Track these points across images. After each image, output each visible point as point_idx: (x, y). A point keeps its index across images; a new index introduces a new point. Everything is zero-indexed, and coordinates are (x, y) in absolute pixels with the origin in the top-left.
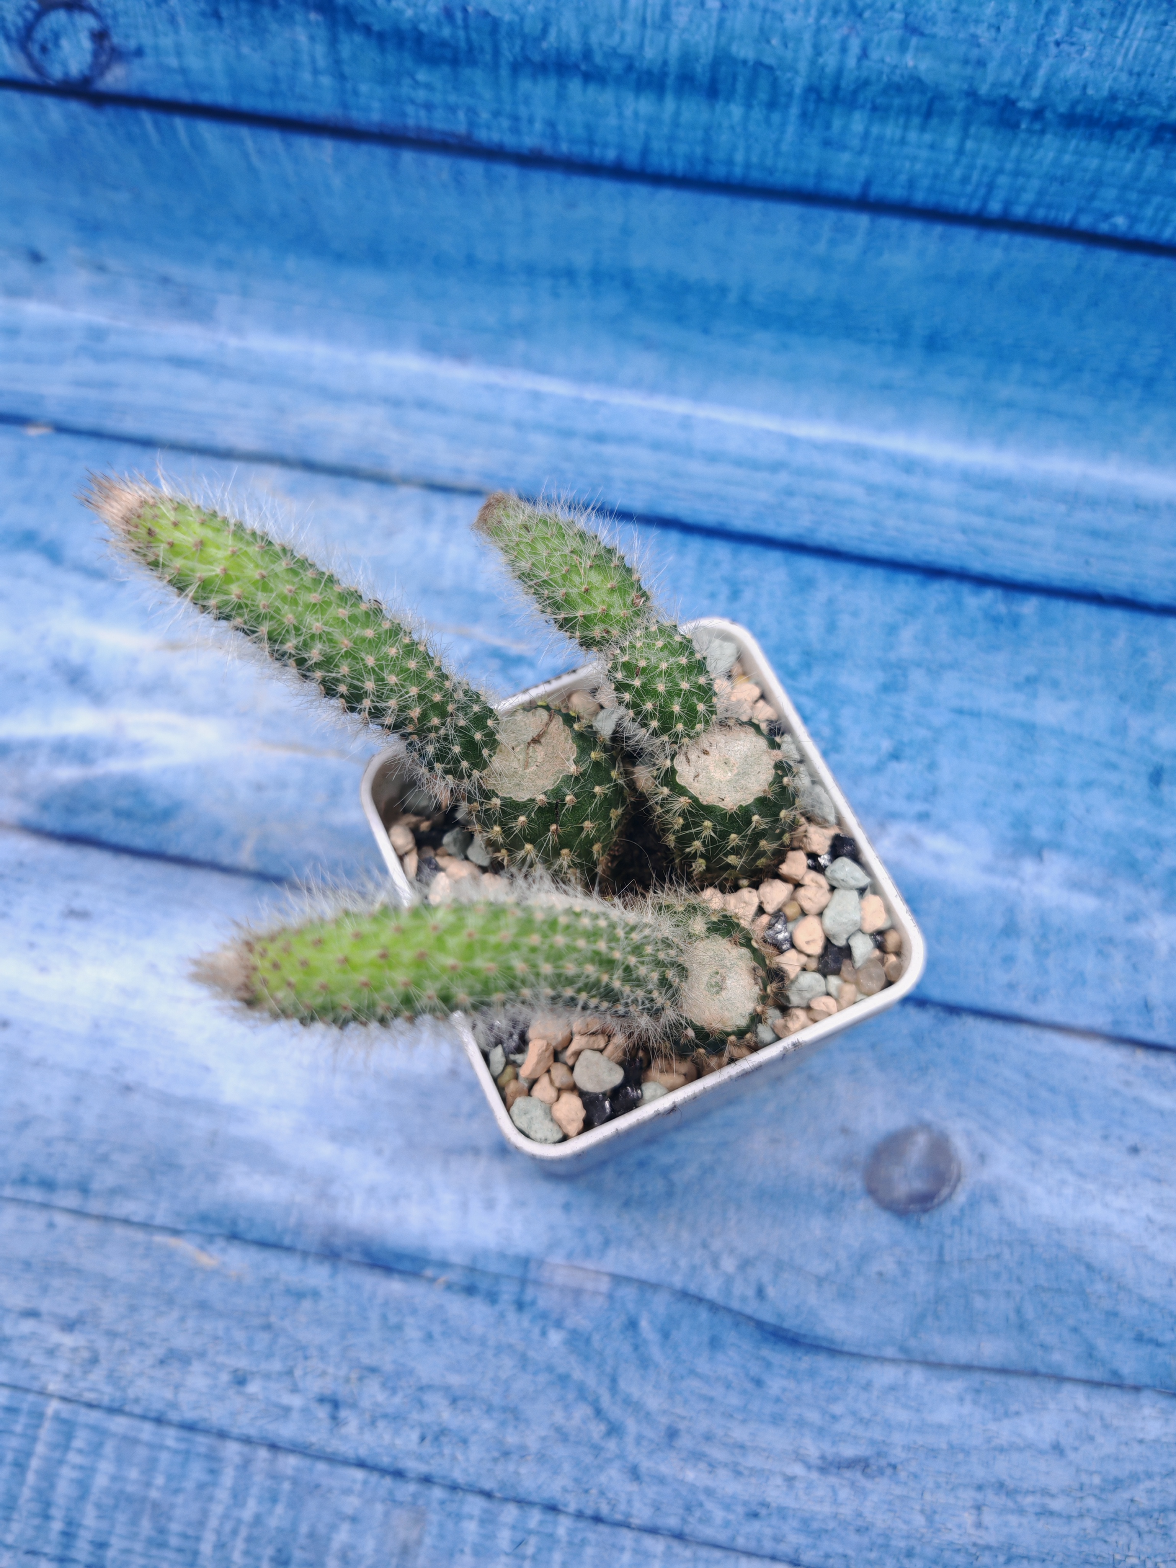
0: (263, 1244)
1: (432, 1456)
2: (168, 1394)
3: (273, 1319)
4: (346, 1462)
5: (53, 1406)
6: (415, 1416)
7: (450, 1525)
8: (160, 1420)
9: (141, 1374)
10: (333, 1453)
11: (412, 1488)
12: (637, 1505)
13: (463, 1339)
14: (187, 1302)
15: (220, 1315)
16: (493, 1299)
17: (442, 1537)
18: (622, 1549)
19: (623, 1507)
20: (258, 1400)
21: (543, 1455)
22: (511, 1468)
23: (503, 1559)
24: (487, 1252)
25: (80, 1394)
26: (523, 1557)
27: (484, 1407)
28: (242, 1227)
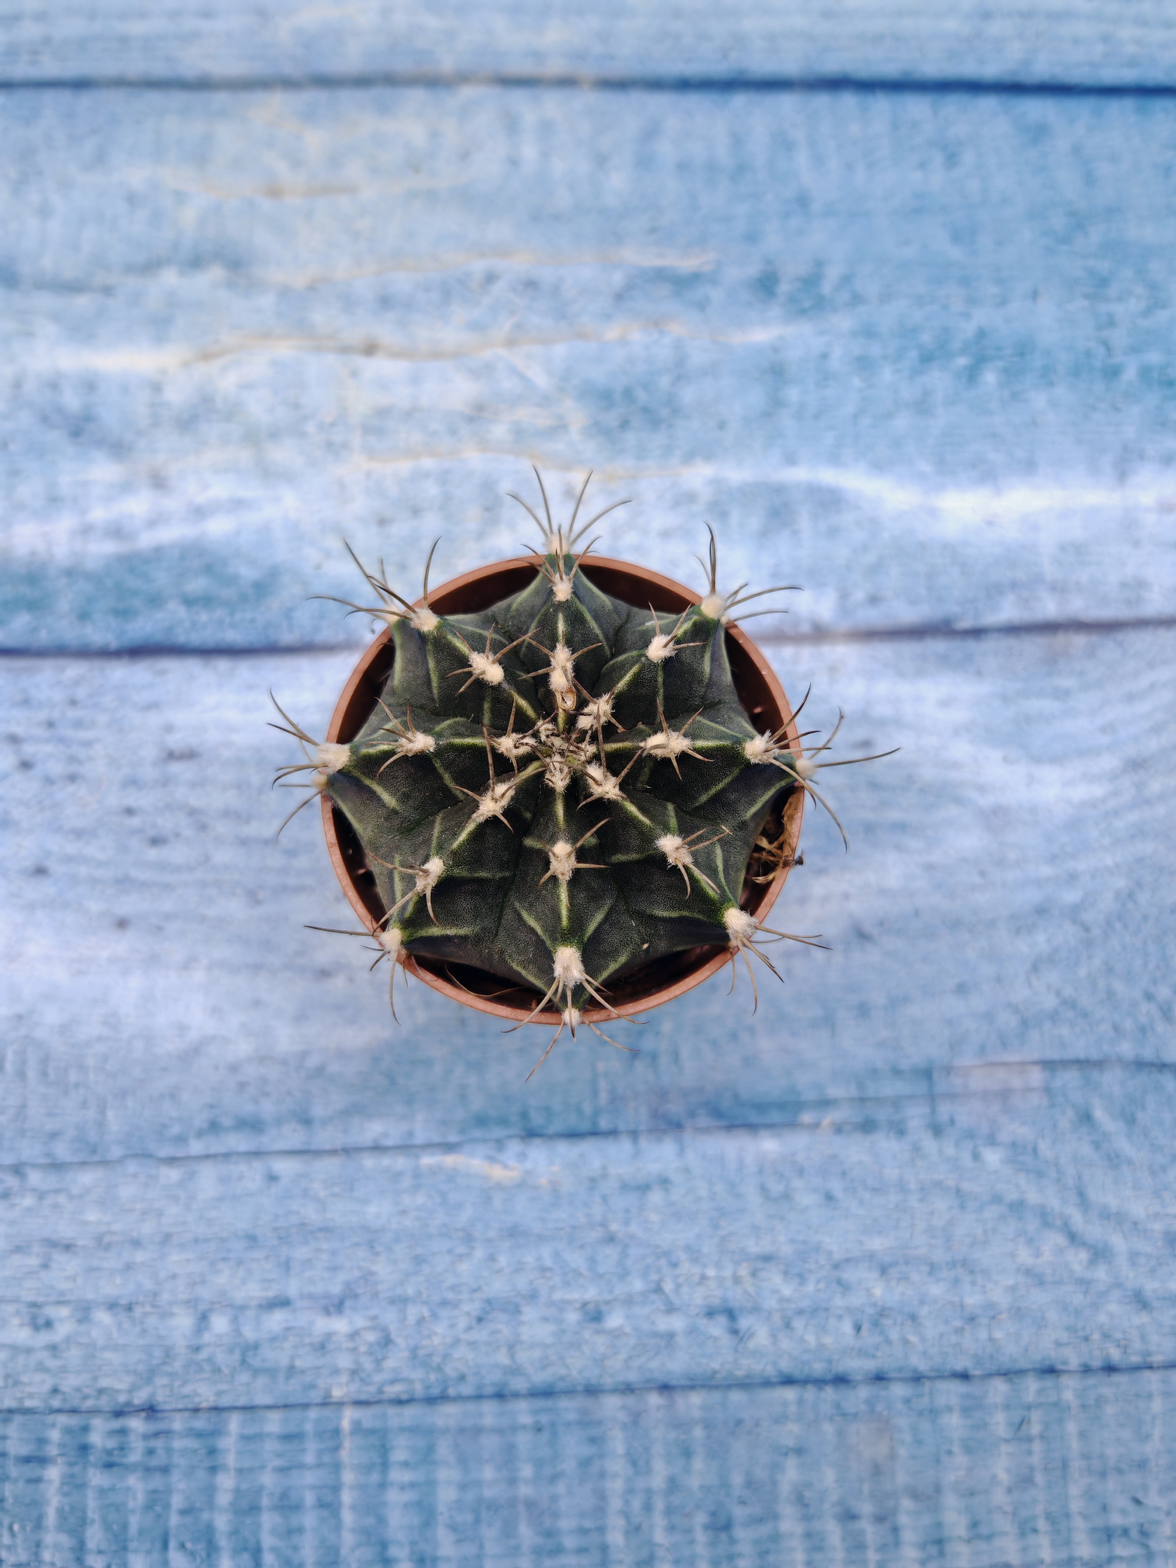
0: (573, 1135)
1: (877, 1347)
2: (503, 1358)
3: (614, 1227)
4: (767, 1384)
5: (348, 1416)
6: (839, 1302)
7: (925, 1426)
8: (500, 1396)
9: (457, 1342)
10: (747, 1376)
11: (863, 1392)
12: (1154, 1338)
13: (875, 1190)
14: (491, 1234)
15: (541, 1238)
16: (899, 1130)
17: (918, 1442)
18: (1150, 1396)
19: (1137, 1345)
20: (626, 1334)
21: (1019, 1309)
22: (983, 1335)
23: (1005, 1448)
24: (874, 1073)
25: (380, 1391)
26: (1029, 1439)
27: (925, 1269)
28: (537, 1120)
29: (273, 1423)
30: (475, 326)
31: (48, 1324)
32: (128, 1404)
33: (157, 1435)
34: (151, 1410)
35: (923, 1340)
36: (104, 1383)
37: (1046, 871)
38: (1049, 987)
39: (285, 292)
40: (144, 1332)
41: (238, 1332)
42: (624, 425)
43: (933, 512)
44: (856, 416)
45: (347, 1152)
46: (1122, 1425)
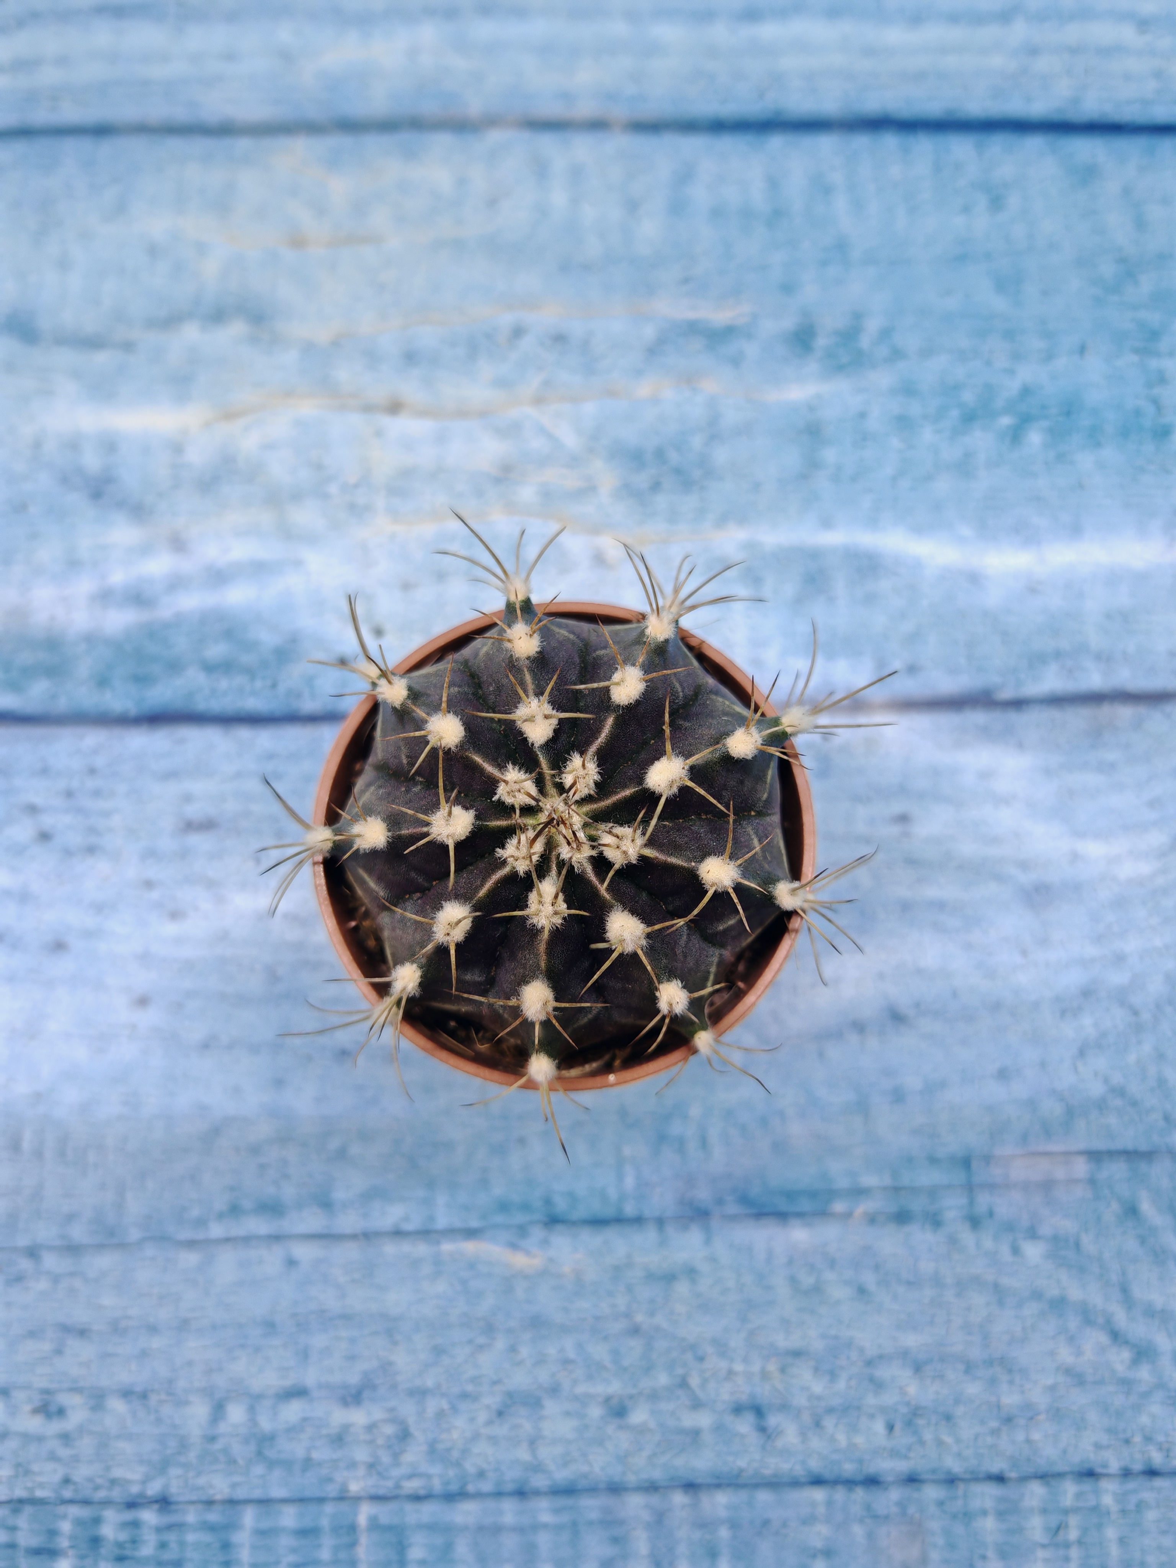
0: (598, 1222)
1: (909, 1449)
2: (523, 1454)
3: (639, 1318)
4: (795, 1483)
5: (364, 1512)
6: (871, 1400)
7: (959, 1529)
8: (521, 1493)
9: (476, 1436)
10: (774, 1476)
11: (895, 1494)
13: (909, 1283)
14: (512, 1324)
15: (564, 1329)
16: (935, 1221)
17: (952, 1546)
20: (650, 1430)
21: (1058, 1410)
22: (1020, 1436)
23: (1041, 1554)
24: (910, 1160)
25: (398, 1486)
26: (1067, 1545)
27: (961, 1367)
28: (561, 1205)
29: (289, 1517)
30: (501, 383)
31: (61, 1412)
32: (142, 1495)
33: (169, 1527)
34: (164, 1502)
35: (958, 1441)
36: (118, 1473)
37: (1091, 951)
38: (1096, 1074)
39: (309, 348)
40: (159, 1421)
41: (253, 1421)
42: (656, 487)
44: (895, 478)
45: (367, 1236)
46: (1164, 1533)
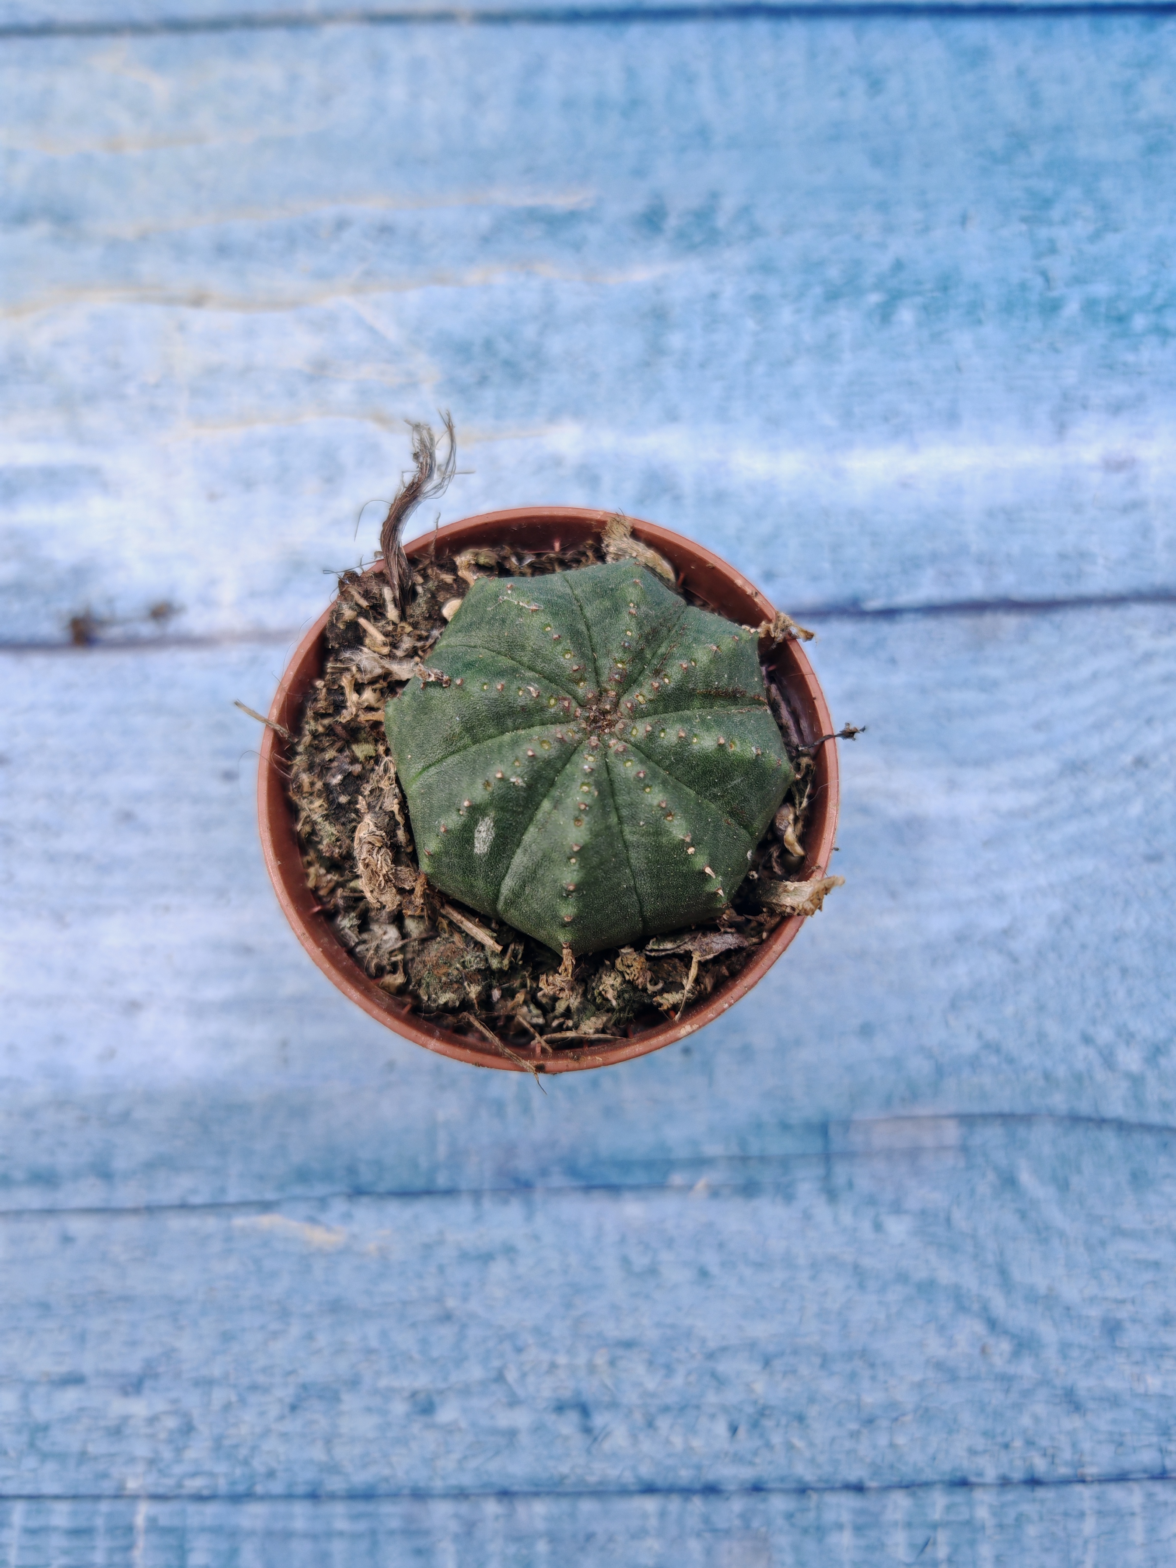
0: (406, 1194)
1: (755, 1453)
2: (318, 1453)
3: (451, 1303)
4: (624, 1492)
5: (143, 1512)
6: (712, 1399)
7: (810, 1545)
8: (314, 1496)
9: (266, 1433)
10: (601, 1483)
11: (737, 1505)
12: (1088, 1446)
13: (758, 1265)
14: (309, 1308)
15: (367, 1315)
16: (787, 1194)
17: (801, 1564)
18: (1082, 1515)
19: (1067, 1454)
20: (460, 1430)
21: (927, 1410)
22: (883, 1440)
24: (759, 1128)
25: (179, 1485)
27: (816, 1361)
28: (366, 1176)
29: (61, 1516)
30: (318, 274)
35: (811, 1444)
37: (969, 892)
38: (969, 1028)
39: (113, 245)
41: (26, 1410)
42: (483, 381)
43: (838, 473)
44: (748, 365)
45: (151, 1210)
46: (1047, 1550)
